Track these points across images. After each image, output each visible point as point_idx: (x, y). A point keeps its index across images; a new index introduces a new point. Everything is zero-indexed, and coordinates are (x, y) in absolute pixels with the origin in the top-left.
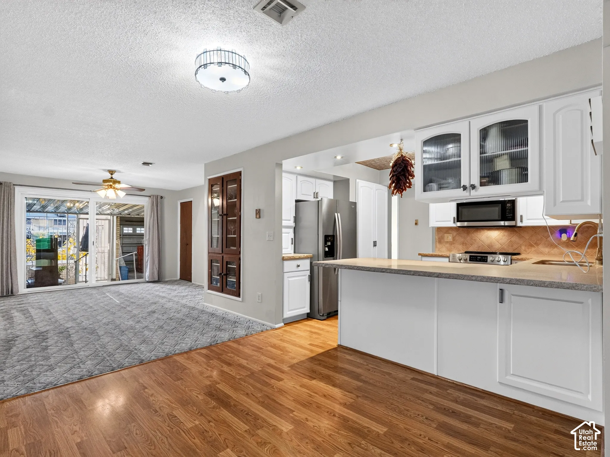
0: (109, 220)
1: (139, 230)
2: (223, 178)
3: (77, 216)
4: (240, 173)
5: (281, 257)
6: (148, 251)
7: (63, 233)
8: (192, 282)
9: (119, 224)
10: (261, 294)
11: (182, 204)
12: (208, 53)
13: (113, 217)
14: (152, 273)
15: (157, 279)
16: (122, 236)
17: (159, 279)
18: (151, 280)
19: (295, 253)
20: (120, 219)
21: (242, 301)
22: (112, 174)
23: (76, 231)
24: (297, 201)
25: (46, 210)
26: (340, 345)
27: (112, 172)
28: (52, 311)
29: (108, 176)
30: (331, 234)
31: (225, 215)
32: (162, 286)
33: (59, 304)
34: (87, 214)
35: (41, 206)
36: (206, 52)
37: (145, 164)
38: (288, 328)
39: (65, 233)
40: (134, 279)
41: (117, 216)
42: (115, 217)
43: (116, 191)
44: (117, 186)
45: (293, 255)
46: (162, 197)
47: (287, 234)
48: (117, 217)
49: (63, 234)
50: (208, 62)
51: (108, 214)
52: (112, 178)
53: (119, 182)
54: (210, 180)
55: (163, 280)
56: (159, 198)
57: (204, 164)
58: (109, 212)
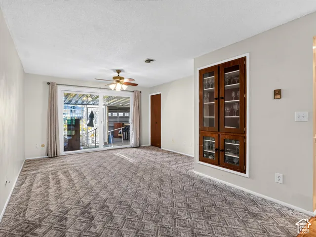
1: (126, 115)
2: (219, 67)
4: (244, 59)
8: (162, 148)
10: (283, 175)
11: (152, 97)
14: (136, 142)
16: (109, 117)
17: (139, 146)
18: (135, 146)
20: (109, 108)
21: (249, 178)
22: (119, 73)
27: (119, 71)
29: (116, 74)
34: (98, 105)
37: (148, 61)
41: (107, 106)
44: (122, 81)
46: (141, 92)
52: (119, 76)
54: (200, 71)
55: (141, 147)
56: (139, 92)
57: (193, 59)
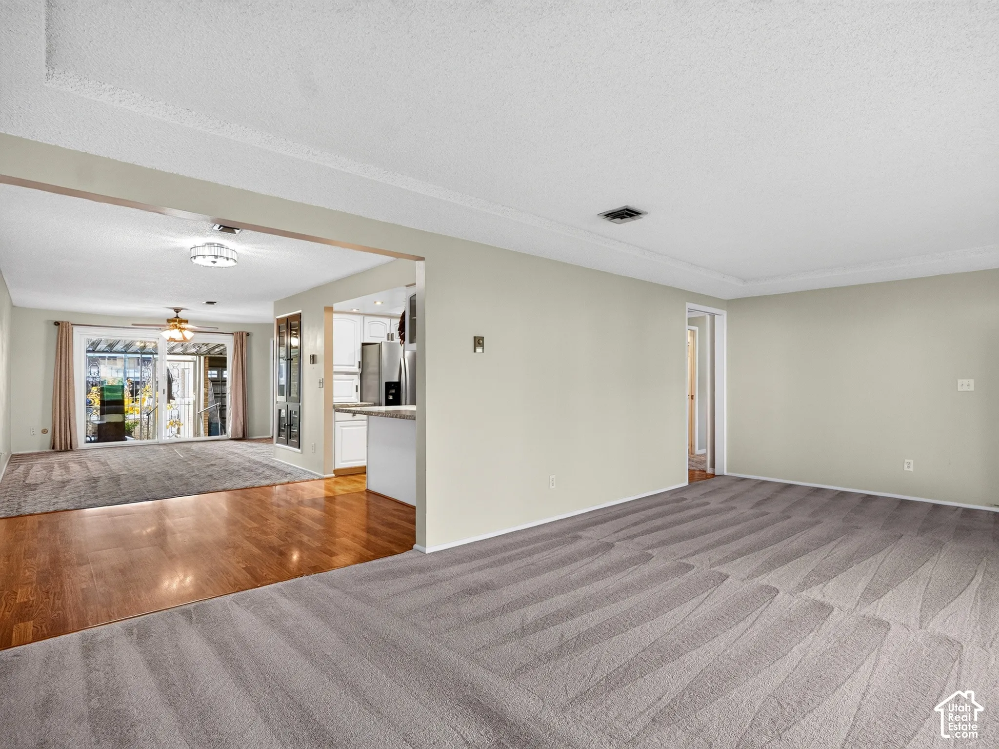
0: (195, 362)
2: (287, 319)
3: (153, 356)
4: (300, 314)
5: (332, 406)
6: (231, 403)
7: (135, 378)
9: (208, 366)
10: (315, 444)
12: (196, 248)
13: (200, 357)
14: (235, 429)
15: (241, 436)
17: (244, 436)
18: (233, 437)
19: (361, 402)
20: (209, 360)
21: (302, 452)
22: (177, 312)
23: (152, 376)
24: (363, 344)
25: (114, 349)
26: (368, 489)
27: (177, 310)
28: (109, 463)
29: (173, 314)
30: (396, 380)
31: (289, 359)
32: (249, 444)
33: (119, 458)
35: (108, 344)
36: (195, 247)
37: (209, 303)
38: (339, 479)
39: (138, 378)
40: (218, 435)
41: (205, 356)
42: (202, 358)
43: (182, 331)
44: (184, 325)
45: (359, 403)
46: (248, 334)
47: (351, 381)
48: (205, 358)
49: (136, 380)
50: (197, 255)
51: (193, 354)
52: (177, 317)
53: (186, 322)
54: (276, 321)
55: (250, 438)
56: (244, 335)
57: (273, 303)
58: (194, 350)
